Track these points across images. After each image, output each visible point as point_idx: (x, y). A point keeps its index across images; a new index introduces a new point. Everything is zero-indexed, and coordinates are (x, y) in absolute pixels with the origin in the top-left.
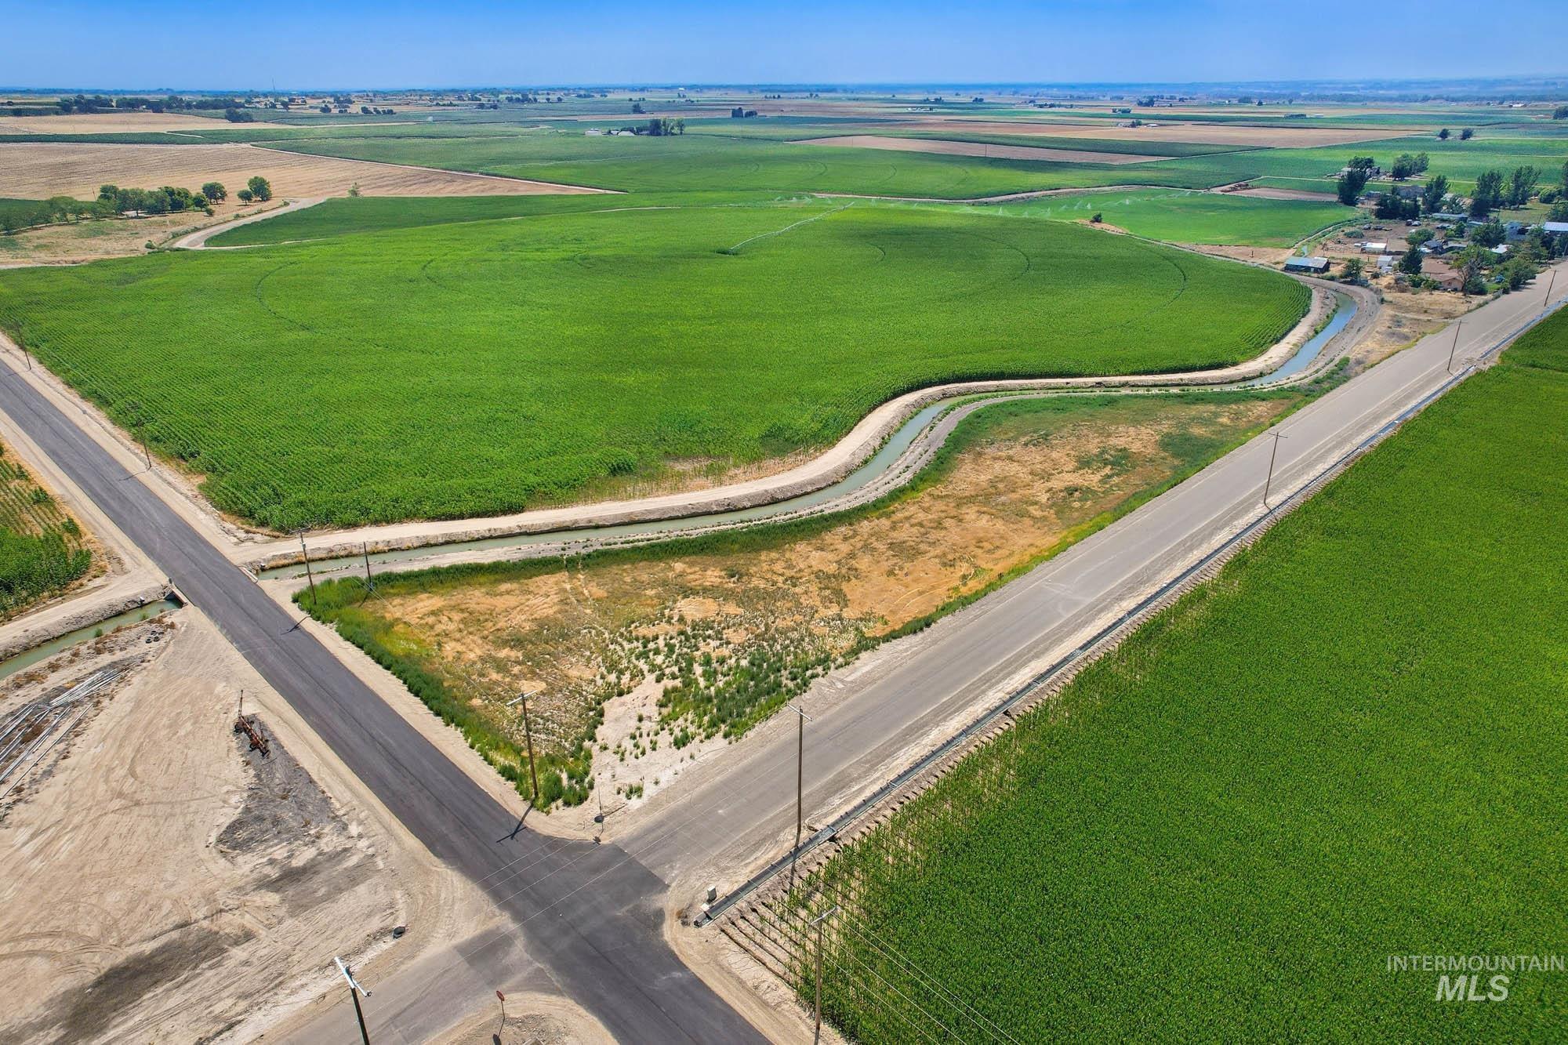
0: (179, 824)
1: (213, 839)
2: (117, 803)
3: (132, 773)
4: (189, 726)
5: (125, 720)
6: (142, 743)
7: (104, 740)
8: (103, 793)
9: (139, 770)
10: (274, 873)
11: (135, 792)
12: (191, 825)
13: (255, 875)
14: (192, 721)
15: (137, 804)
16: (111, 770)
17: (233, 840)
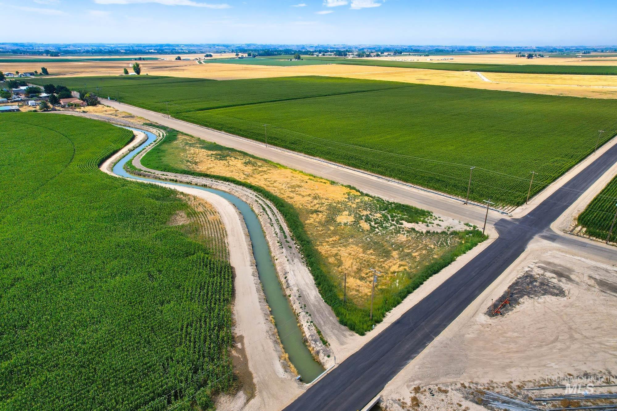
0: (568, 310)
1: (565, 298)
2: (576, 336)
3: (556, 340)
4: (510, 334)
5: (523, 365)
6: (534, 347)
7: (544, 366)
8: (575, 345)
9: (552, 339)
10: (563, 280)
11: (565, 332)
12: (565, 306)
13: (569, 283)
14: (505, 335)
15: (570, 328)
16: (561, 350)
17: (561, 293)
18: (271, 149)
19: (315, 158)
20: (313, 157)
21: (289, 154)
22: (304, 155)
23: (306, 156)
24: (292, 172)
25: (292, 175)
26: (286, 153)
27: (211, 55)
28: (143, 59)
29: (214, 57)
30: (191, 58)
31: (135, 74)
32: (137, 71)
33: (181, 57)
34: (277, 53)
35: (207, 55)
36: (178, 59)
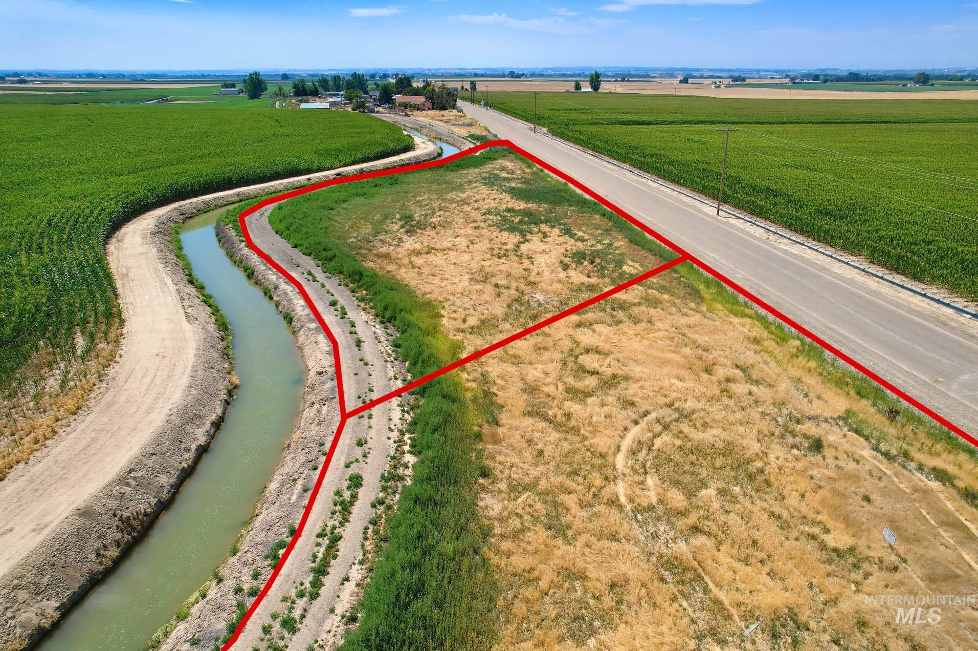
18: (733, 221)
19: (918, 287)
20: (908, 283)
21: (795, 249)
22: (866, 266)
23: (874, 269)
24: (756, 341)
25: (749, 357)
26: (784, 245)
27: (743, 80)
28: (628, 81)
29: (748, 81)
30: (705, 82)
31: (590, 90)
32: (595, 86)
33: (690, 81)
34: (875, 78)
35: (735, 79)
36: (683, 82)
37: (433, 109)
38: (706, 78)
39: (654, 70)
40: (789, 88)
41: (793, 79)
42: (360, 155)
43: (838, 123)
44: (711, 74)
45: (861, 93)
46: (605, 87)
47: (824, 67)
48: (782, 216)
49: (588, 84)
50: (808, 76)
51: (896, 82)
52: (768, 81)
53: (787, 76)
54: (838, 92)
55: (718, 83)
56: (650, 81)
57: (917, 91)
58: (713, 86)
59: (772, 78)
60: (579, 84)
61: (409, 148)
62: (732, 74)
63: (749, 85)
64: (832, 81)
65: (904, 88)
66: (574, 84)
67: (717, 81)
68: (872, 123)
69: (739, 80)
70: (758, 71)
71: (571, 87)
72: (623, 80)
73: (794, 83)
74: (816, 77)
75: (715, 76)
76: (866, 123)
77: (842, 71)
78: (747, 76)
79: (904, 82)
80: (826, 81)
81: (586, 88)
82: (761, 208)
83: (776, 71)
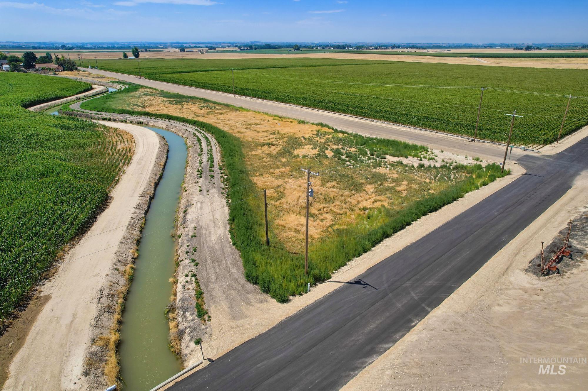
18: (239, 98)
21: (258, 101)
24: (254, 114)
27: (214, 48)
28: (149, 51)
29: (217, 49)
30: (194, 51)
31: (134, 57)
32: (136, 55)
33: (186, 50)
34: (278, 47)
35: (211, 48)
36: (182, 51)
37: (64, 70)
38: (193, 48)
39: (161, 43)
40: (239, 52)
41: (240, 48)
42: (78, 91)
43: (264, 68)
44: (194, 45)
45: (272, 55)
46: (143, 55)
47: (253, 41)
48: (253, 94)
49: (131, 53)
50: (246, 46)
51: (287, 49)
52: (227, 49)
53: (236, 46)
54: (263, 55)
55: (202, 51)
56: (162, 51)
57: (295, 53)
58: (200, 53)
59: (229, 47)
60: (126, 54)
61: (92, 89)
62: (207, 45)
63: (218, 52)
64: (259, 48)
65: (290, 52)
66: (122, 53)
67: (201, 49)
68: (276, 68)
69: (212, 48)
70: (220, 43)
71: (121, 55)
72: (146, 51)
73: (241, 50)
74: (251, 47)
75: (198, 46)
76: (274, 68)
77: (262, 43)
78: (215, 46)
79: (290, 49)
80: (256, 49)
81: (131, 56)
82: (246, 93)
83: (230, 43)
